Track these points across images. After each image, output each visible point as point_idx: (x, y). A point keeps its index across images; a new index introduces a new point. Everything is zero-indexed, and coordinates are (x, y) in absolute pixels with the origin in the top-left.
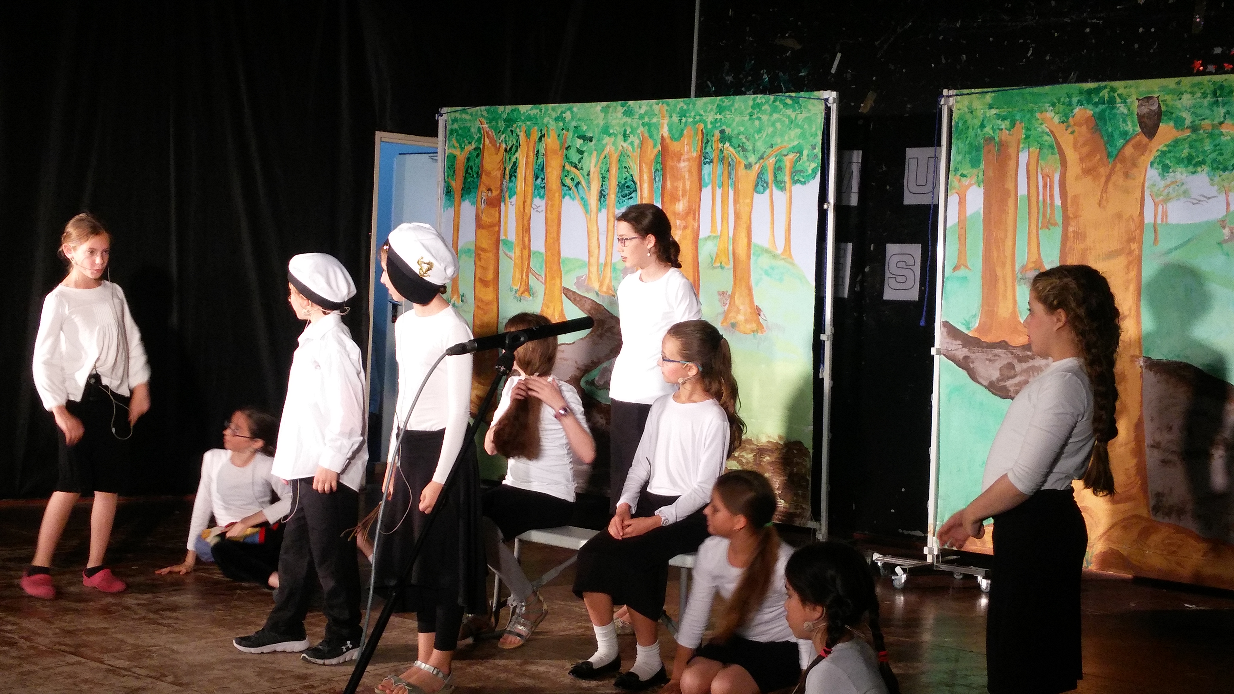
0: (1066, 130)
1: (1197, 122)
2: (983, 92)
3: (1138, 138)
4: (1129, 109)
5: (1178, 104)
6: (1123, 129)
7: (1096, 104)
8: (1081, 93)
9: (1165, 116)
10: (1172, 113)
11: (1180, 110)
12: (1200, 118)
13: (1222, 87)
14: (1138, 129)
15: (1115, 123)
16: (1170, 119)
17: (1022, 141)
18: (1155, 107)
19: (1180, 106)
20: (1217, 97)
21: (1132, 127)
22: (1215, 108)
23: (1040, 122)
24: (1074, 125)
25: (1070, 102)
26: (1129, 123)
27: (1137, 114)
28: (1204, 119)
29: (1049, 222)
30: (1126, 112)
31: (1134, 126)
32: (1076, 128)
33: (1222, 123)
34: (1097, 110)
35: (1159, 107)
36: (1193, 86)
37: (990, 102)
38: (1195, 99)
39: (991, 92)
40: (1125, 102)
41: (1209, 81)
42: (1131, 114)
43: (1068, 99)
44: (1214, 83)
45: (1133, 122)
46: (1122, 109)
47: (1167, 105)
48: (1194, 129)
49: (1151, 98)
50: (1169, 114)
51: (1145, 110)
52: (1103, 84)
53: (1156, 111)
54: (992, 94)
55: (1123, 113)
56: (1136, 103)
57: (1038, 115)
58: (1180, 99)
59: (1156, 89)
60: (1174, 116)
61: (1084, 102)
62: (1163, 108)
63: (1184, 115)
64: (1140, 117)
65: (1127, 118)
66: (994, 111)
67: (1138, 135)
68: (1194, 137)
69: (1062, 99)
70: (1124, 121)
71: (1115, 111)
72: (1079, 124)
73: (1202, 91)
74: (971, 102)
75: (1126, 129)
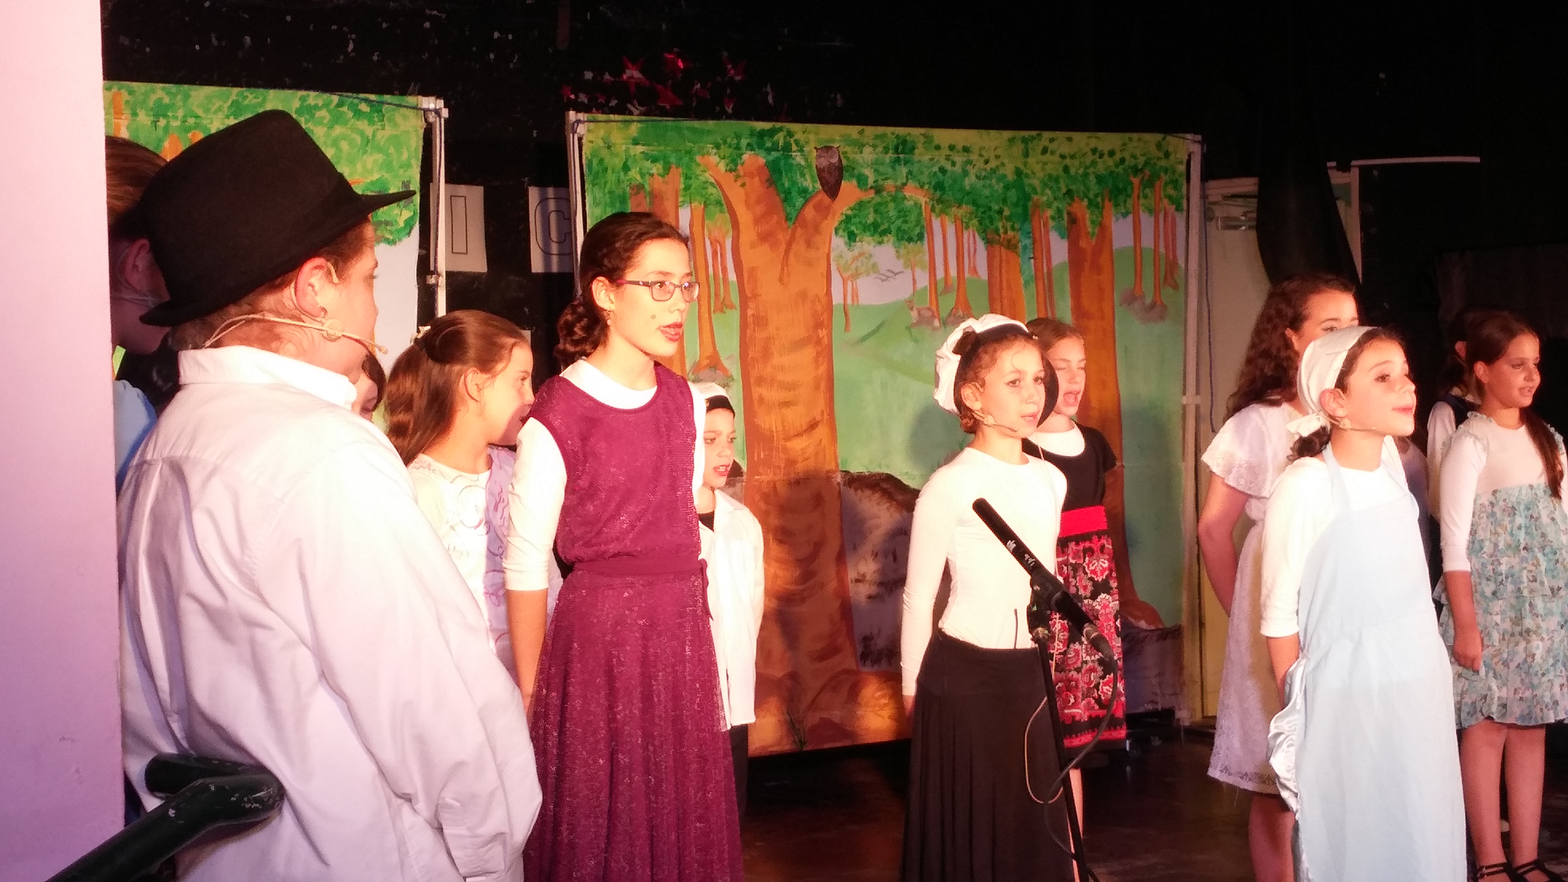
0: (735, 181)
1: (880, 182)
2: (626, 121)
3: (820, 196)
4: (806, 160)
5: (858, 157)
6: (802, 185)
7: (769, 150)
8: (752, 133)
9: (847, 171)
10: (854, 169)
11: (862, 166)
12: (883, 178)
13: (904, 142)
14: (818, 186)
15: (792, 177)
16: (852, 176)
17: (681, 193)
18: (835, 160)
19: (861, 161)
20: (898, 154)
21: (811, 183)
22: (897, 167)
23: (702, 168)
24: (745, 176)
25: (738, 143)
26: (808, 177)
27: (817, 167)
28: (886, 179)
29: (723, 303)
30: (803, 163)
31: (814, 181)
32: (747, 180)
33: (904, 185)
34: (771, 158)
35: (840, 160)
36: (877, 137)
37: (635, 134)
38: (877, 154)
39: (638, 121)
40: (801, 150)
41: (893, 134)
42: (809, 166)
43: (735, 141)
44: (897, 137)
45: (812, 177)
46: (799, 159)
47: (847, 158)
48: (878, 190)
49: (831, 147)
50: (850, 169)
51: (824, 163)
52: (778, 125)
53: (837, 165)
54: (639, 125)
55: (800, 164)
56: (815, 153)
57: (698, 158)
58: (861, 152)
59: (838, 138)
60: (856, 172)
61: (755, 146)
62: (844, 162)
63: (868, 172)
64: (821, 173)
65: (806, 171)
66: (640, 149)
67: (818, 193)
68: (878, 199)
69: (729, 140)
70: (803, 175)
71: (791, 161)
72: (751, 175)
73: (884, 145)
74: (609, 133)
75: (805, 184)
